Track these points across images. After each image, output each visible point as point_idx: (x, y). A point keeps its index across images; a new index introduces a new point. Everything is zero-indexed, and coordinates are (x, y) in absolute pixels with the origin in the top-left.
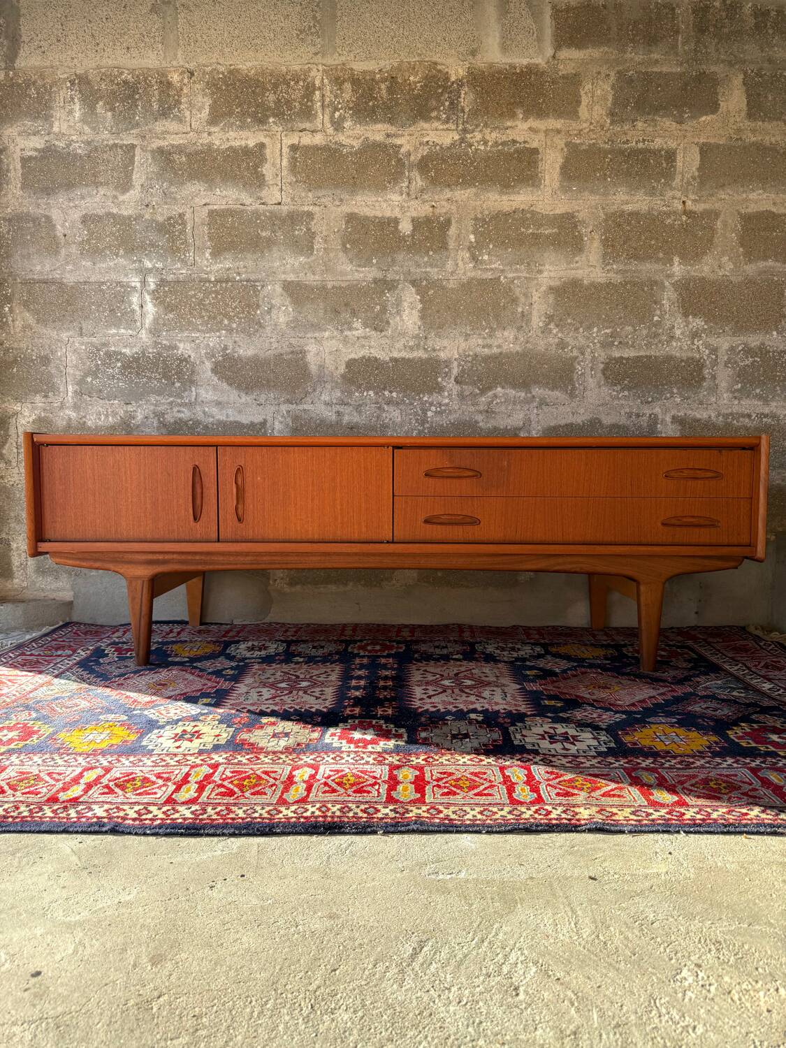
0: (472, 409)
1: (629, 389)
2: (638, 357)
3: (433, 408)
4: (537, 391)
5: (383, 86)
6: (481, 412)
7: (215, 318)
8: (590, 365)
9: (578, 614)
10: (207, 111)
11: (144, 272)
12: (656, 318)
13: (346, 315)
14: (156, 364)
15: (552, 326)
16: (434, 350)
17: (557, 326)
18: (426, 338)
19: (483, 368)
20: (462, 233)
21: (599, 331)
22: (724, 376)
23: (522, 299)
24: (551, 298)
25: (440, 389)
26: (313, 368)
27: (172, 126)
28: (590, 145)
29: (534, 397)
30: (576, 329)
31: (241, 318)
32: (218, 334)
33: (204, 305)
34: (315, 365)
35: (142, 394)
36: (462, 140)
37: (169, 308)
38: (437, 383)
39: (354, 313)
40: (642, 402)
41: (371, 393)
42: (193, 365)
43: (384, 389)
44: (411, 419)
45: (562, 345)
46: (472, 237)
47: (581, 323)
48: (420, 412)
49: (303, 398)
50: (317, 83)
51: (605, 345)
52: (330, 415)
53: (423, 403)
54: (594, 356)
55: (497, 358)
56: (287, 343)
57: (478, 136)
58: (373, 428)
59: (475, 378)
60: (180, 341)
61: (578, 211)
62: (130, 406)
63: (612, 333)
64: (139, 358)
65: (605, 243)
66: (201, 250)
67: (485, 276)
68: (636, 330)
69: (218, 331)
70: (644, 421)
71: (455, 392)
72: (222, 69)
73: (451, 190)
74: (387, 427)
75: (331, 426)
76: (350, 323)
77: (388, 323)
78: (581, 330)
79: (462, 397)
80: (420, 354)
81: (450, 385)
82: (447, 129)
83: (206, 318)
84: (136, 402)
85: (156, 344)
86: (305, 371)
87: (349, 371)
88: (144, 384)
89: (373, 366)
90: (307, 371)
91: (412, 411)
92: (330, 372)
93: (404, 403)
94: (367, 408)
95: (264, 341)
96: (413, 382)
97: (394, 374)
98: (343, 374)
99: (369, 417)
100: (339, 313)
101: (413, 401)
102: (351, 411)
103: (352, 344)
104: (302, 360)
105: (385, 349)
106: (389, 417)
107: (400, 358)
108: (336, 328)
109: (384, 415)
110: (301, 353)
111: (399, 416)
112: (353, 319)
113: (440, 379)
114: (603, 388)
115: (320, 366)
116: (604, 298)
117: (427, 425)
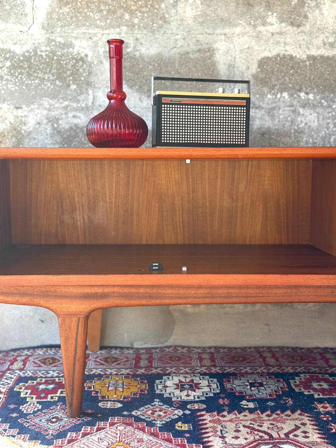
7: (115, 12)
13: (260, 9)
14: (49, 64)
31: (143, 13)
32: (118, 30)
34: (225, 64)
35: (34, 97)
39: (269, 7)
41: (285, 95)
42: (90, 65)
43: (300, 90)
44: (328, 123)
56: (194, 40)
58: (287, 134)
60: (76, 38)
62: (20, 111)
64: (30, 57)
69: (118, 27)
74: (302, 132)
76: (264, 17)
77: (306, 17)
83: (105, 13)
84: (28, 106)
85: (49, 41)
86: (213, 72)
87: (262, 71)
88: (37, 87)
89: (288, 65)
90: (215, 71)
91: (330, 114)
92: (240, 72)
93: (322, 106)
94: (281, 111)
95: (169, 38)
96: (333, 82)
97: (311, 74)
98: (255, 74)
99: (283, 121)
100: (253, 6)
101: (331, 104)
102: (263, 115)
103: (266, 41)
104: (210, 59)
105: (302, 46)
106: (304, 121)
107: (318, 56)
108: (248, 23)
109: (299, 119)
110: (209, 51)
111: (316, 121)
112: (268, 12)
115: (230, 66)
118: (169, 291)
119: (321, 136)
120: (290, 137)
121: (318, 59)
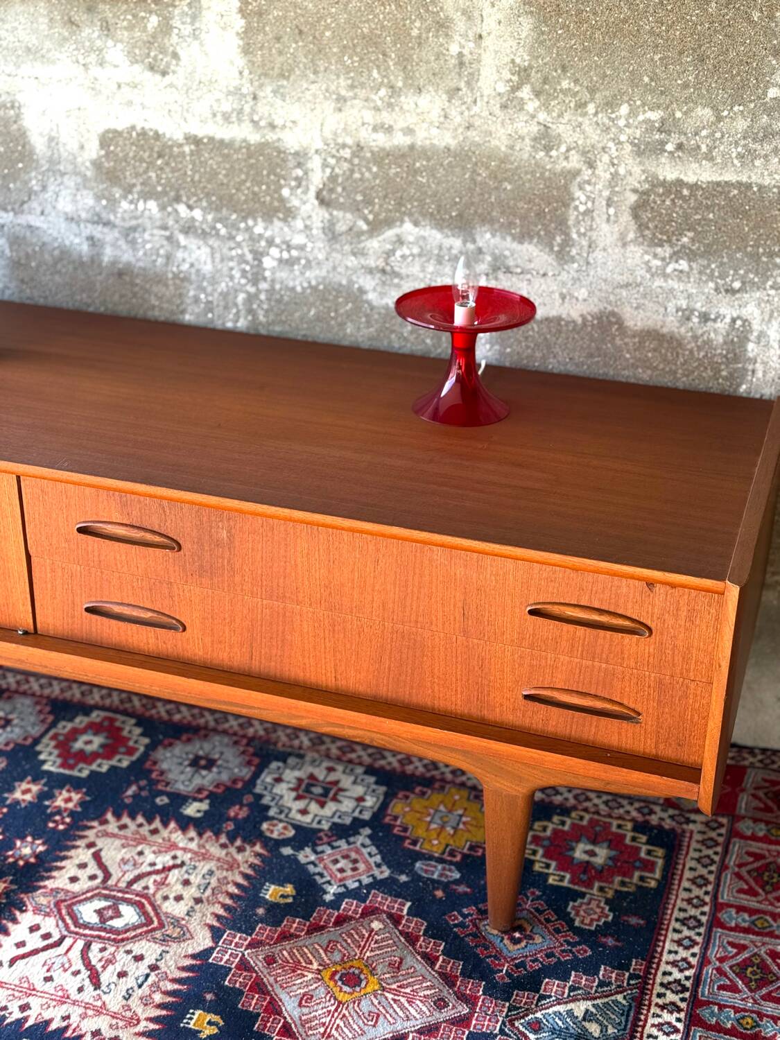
0: (352, 261)
1: (691, 256)
2: (718, 184)
3: (274, 252)
4: (486, 238)
6: (370, 271)
8: (606, 193)
13: (92, 33)
15: (525, 92)
16: (272, 126)
17: (537, 94)
18: (255, 98)
19: (375, 176)
21: (633, 113)
23: (460, 24)
24: (526, 26)
25: (288, 214)
26: (39, 143)
29: (480, 251)
30: (581, 105)
34: (41, 134)
38: (282, 200)
39: (107, 30)
40: (717, 289)
43: (177, 199)
44: (232, 269)
45: (546, 140)
47: (592, 91)
48: (249, 257)
49: (23, 203)
51: (643, 149)
52: (77, 242)
53: (254, 239)
54: (617, 173)
55: (403, 156)
58: (160, 279)
59: (359, 198)
63: (663, 121)
68: (719, 119)
70: (718, 332)
71: (317, 224)
74: (186, 279)
75: (82, 264)
76: (101, 50)
77: (175, 55)
79: (331, 234)
80: (245, 132)
81: (307, 206)
86: (24, 147)
87: (107, 155)
89: (152, 149)
90: (27, 147)
91: (234, 253)
92: (69, 153)
93: (217, 234)
94: (147, 236)
96: (234, 191)
97: (194, 171)
98: (96, 160)
99: (152, 255)
100: (78, 26)
101: (234, 233)
102: (117, 239)
103: (108, 97)
104: (15, 122)
105: (172, 113)
106: (189, 260)
107: (203, 138)
108: (74, 58)
109: (180, 255)
110: (13, 107)
111: (209, 261)
112: (106, 42)
113: (285, 192)
114: (632, 248)
115: (51, 139)
116: (651, 32)
117: (264, 286)
119: (219, 290)
120: (166, 286)
121: (205, 144)
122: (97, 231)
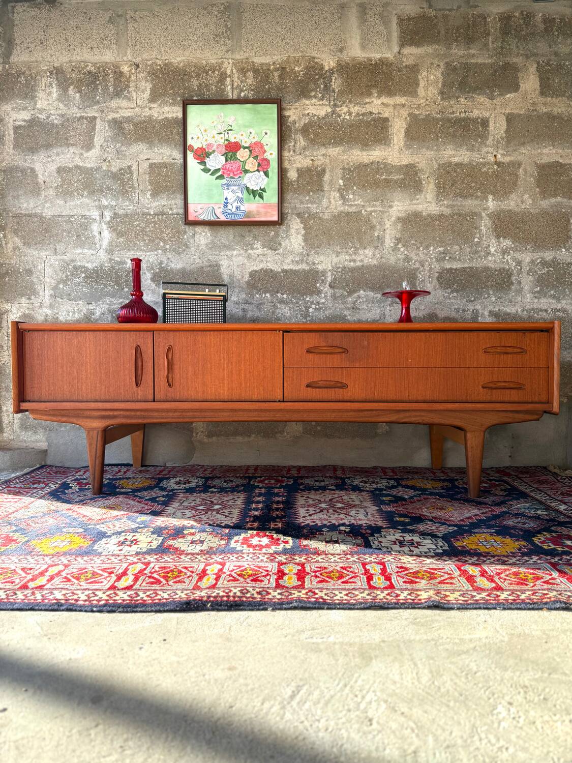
0: (342, 306)
1: (457, 291)
2: (463, 268)
3: (314, 306)
5: (276, 74)
6: (348, 309)
7: (154, 241)
8: (428, 274)
9: (422, 458)
10: (149, 92)
11: (102, 208)
12: (476, 240)
13: (249, 239)
14: (110, 275)
15: (400, 246)
16: (314, 264)
17: (404, 246)
18: (308, 255)
19: (350, 277)
20: (333, 179)
21: (435, 249)
22: (527, 282)
23: (378, 227)
24: (399, 226)
25: (319, 292)
27: (123, 103)
28: (426, 115)
30: (418, 248)
31: (172, 241)
32: (156, 253)
33: (146, 232)
34: (227, 275)
35: (100, 297)
36: (333, 112)
37: (120, 234)
38: (316, 288)
39: (255, 237)
40: (467, 301)
41: (268, 295)
43: (278, 292)
44: (297, 314)
45: (407, 259)
46: (341, 182)
47: (421, 243)
48: (304, 309)
50: (228, 72)
51: (439, 260)
52: (238, 311)
53: (306, 302)
54: (431, 267)
55: (360, 269)
56: (206, 259)
57: (345, 109)
59: (344, 284)
60: (128, 258)
61: (418, 163)
62: (90, 306)
63: (444, 250)
64: (98, 271)
65: (438, 185)
66: (144, 192)
67: (350, 210)
68: (461, 249)
69: (156, 250)
70: (468, 315)
71: (329, 294)
72: (159, 62)
73: (326, 148)
74: (279, 319)
75: (239, 319)
76: (252, 244)
78: (421, 249)
79: (334, 297)
80: (304, 266)
81: (326, 289)
82: (323, 105)
83: (147, 241)
84: (96, 302)
85: (110, 260)
86: (219, 280)
87: (252, 279)
88: (102, 289)
89: (269, 276)
91: (298, 308)
92: (238, 280)
93: (292, 302)
94: (265, 306)
95: (190, 258)
96: (299, 287)
97: (284, 281)
98: (247, 281)
99: (267, 312)
100: (244, 237)
101: (298, 301)
103: (254, 260)
104: (217, 271)
105: (278, 263)
106: (281, 313)
107: (289, 270)
108: (242, 248)
109: (277, 311)
110: (216, 266)
111: (289, 312)
112: (255, 241)
113: (318, 285)
114: (438, 291)
115: (230, 276)
116: (438, 225)
117: (309, 319)
118: (156, 414)
121: (289, 272)
122: (246, 306)
